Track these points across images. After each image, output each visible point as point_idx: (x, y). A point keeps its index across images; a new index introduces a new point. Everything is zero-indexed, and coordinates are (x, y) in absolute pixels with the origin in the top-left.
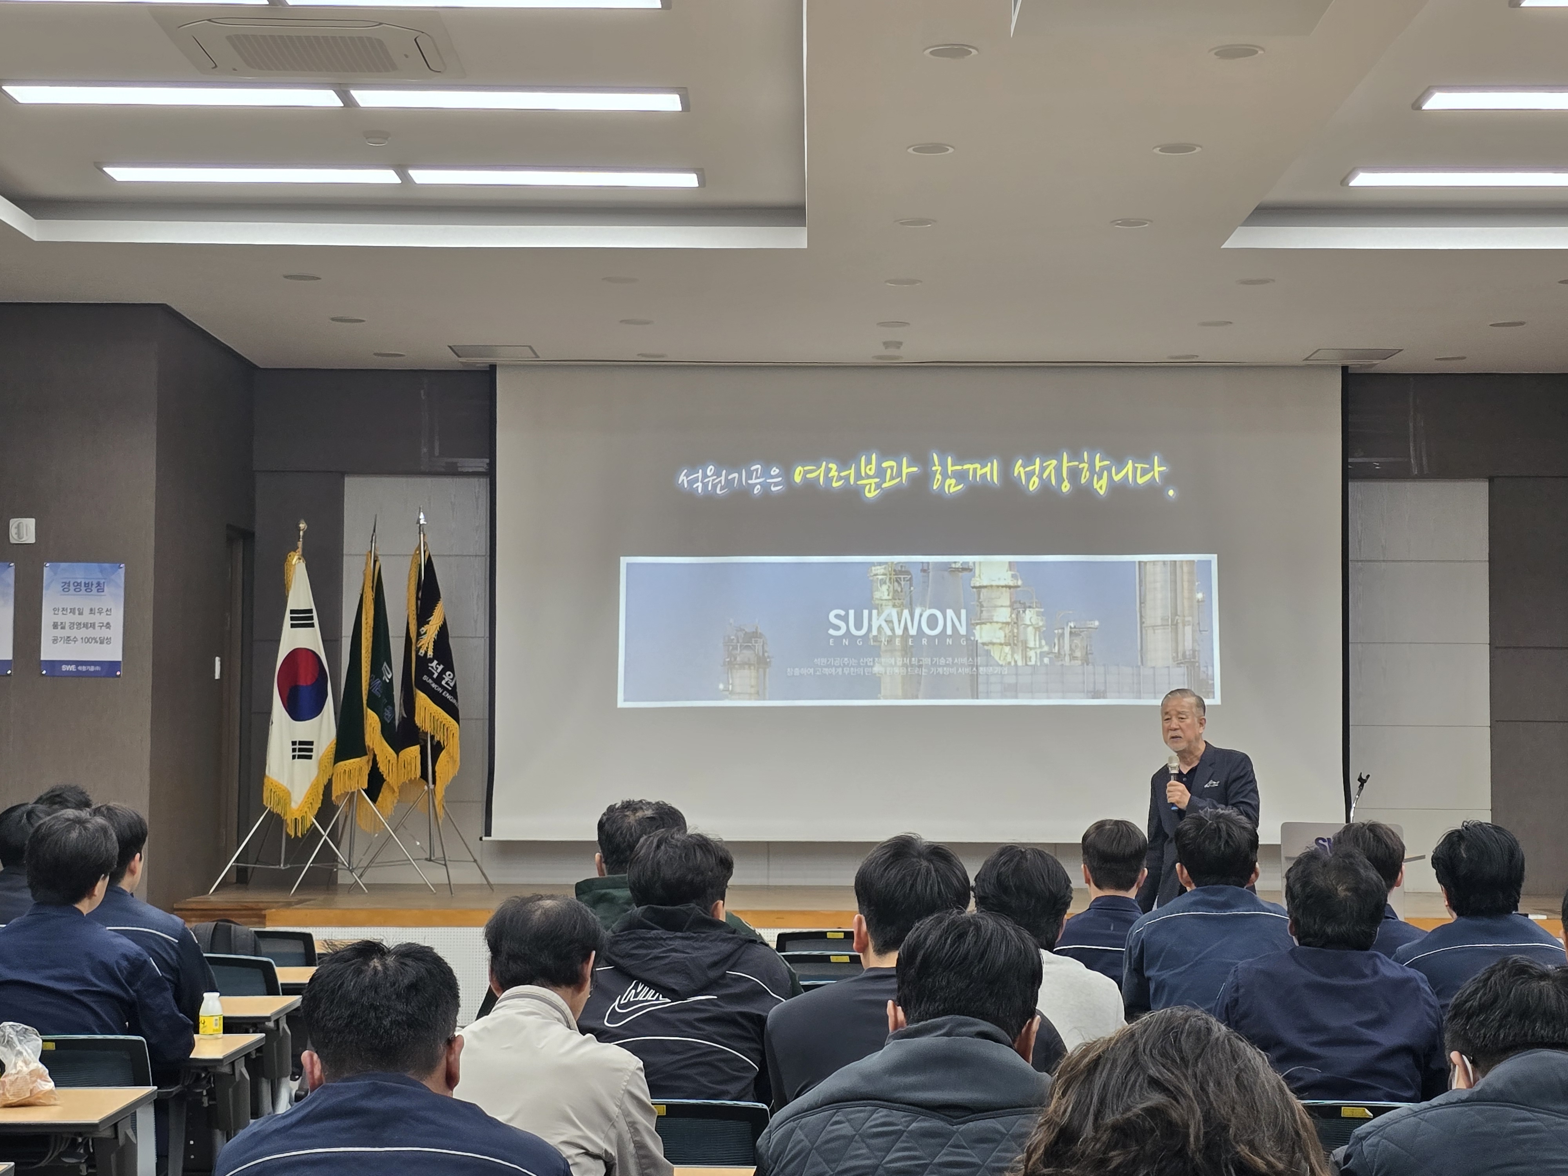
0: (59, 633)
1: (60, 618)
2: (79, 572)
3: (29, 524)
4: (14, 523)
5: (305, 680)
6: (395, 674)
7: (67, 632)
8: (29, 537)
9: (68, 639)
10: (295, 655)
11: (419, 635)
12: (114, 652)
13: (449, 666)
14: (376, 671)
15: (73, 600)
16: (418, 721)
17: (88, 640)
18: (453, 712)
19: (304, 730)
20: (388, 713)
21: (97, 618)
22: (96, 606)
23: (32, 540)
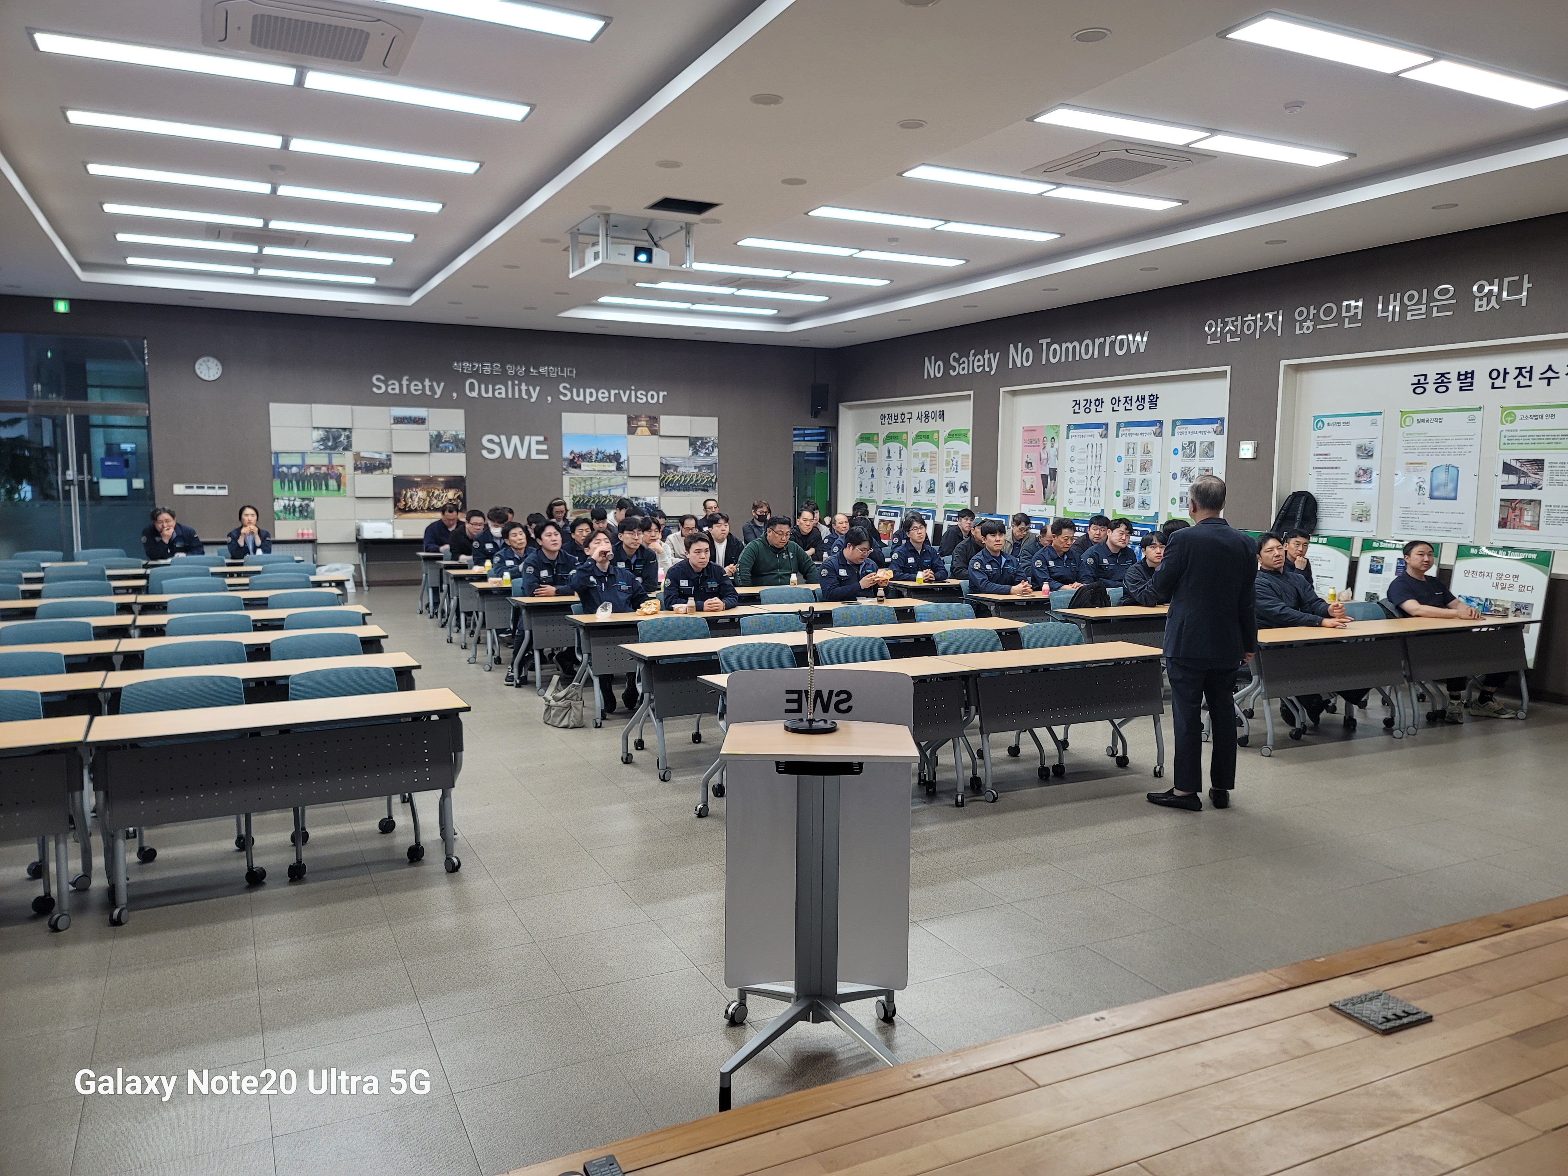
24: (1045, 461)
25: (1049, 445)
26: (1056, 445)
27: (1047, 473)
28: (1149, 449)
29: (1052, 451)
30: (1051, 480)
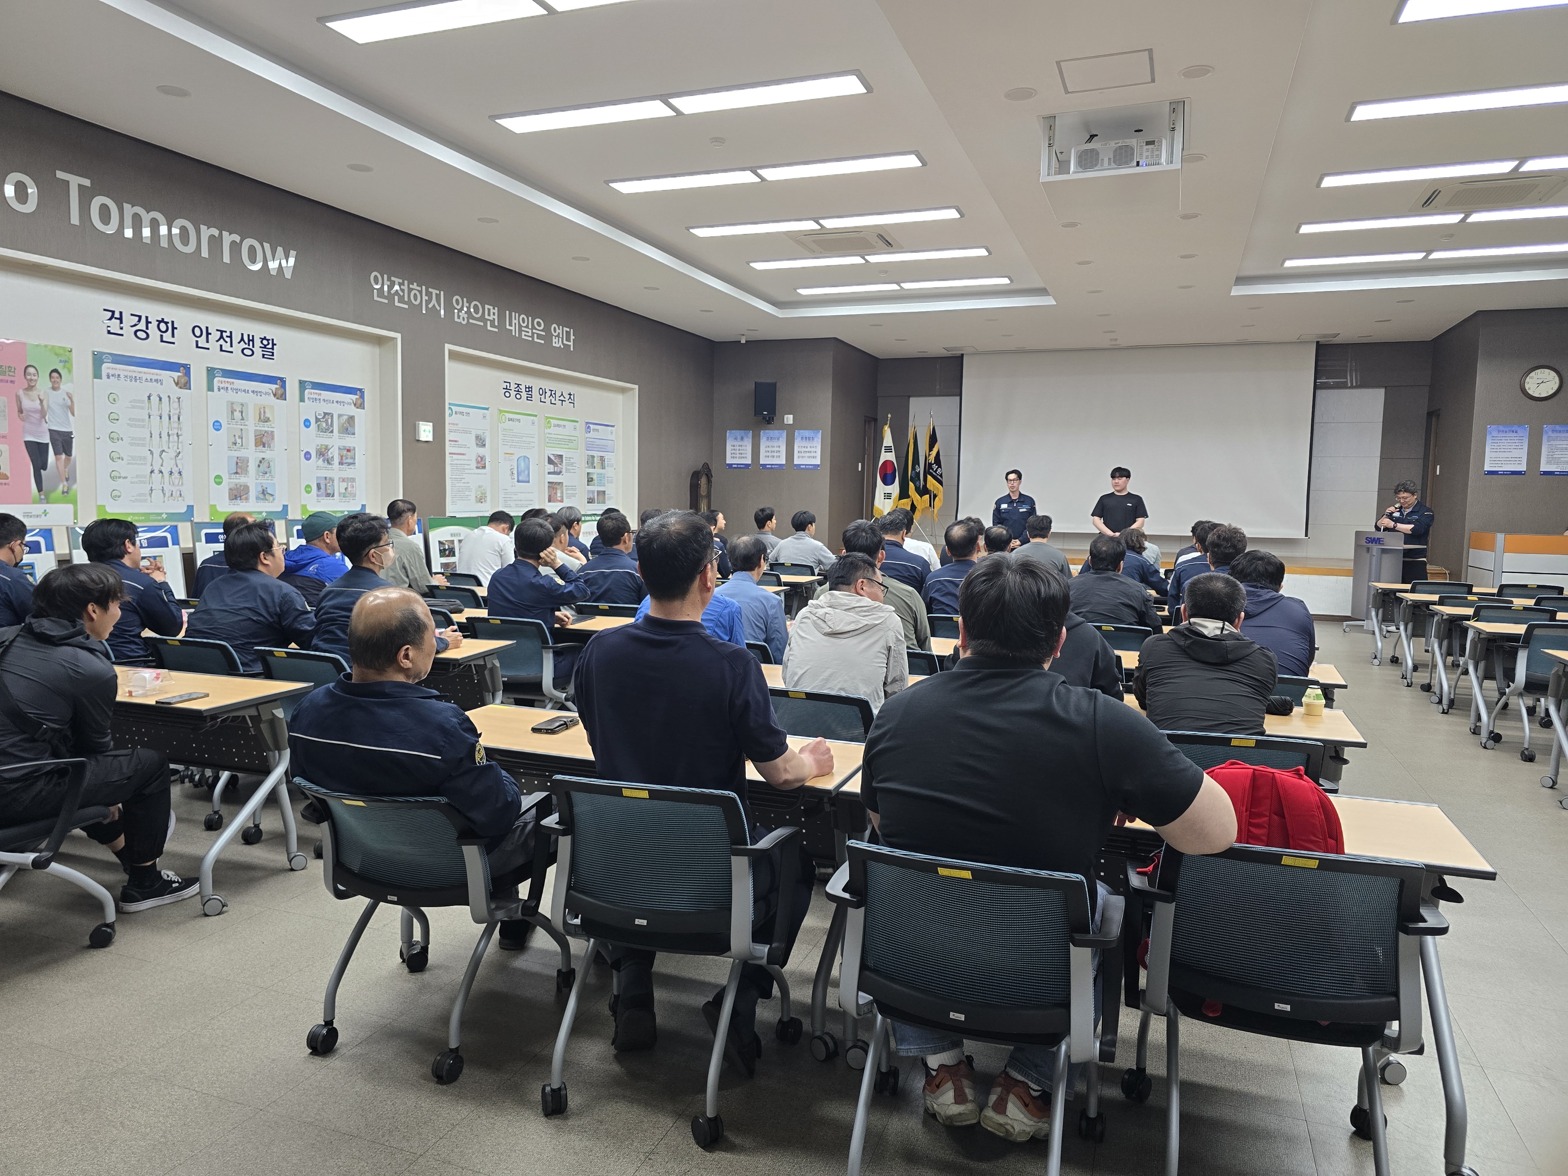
0: (800, 454)
1: (800, 450)
2: (806, 433)
3: (791, 416)
4: (786, 416)
5: (889, 472)
6: (921, 469)
7: (803, 454)
8: (791, 422)
9: (803, 457)
10: (886, 462)
11: (929, 455)
12: (818, 461)
13: (940, 466)
14: (913, 468)
15: (804, 443)
16: (928, 486)
17: (809, 457)
18: (941, 483)
19: (889, 489)
20: (918, 483)
21: (812, 450)
22: (812, 445)
23: (792, 423)
24: (37, 416)
25: (43, 383)
26: (65, 386)
27: (46, 439)
28: (268, 415)
29: (55, 399)
30: (56, 453)
